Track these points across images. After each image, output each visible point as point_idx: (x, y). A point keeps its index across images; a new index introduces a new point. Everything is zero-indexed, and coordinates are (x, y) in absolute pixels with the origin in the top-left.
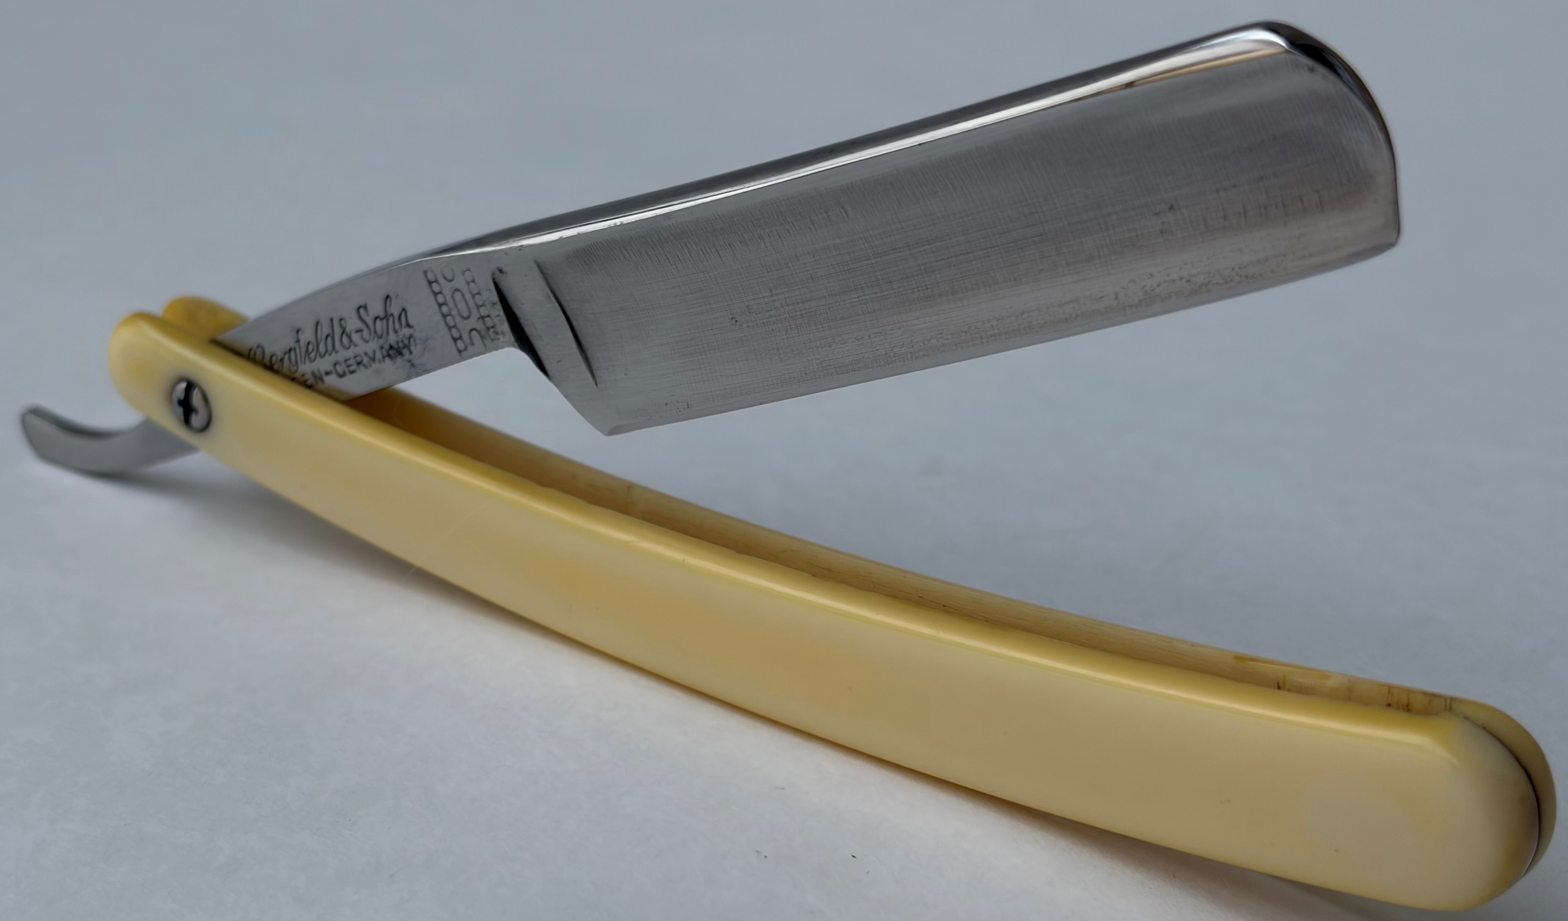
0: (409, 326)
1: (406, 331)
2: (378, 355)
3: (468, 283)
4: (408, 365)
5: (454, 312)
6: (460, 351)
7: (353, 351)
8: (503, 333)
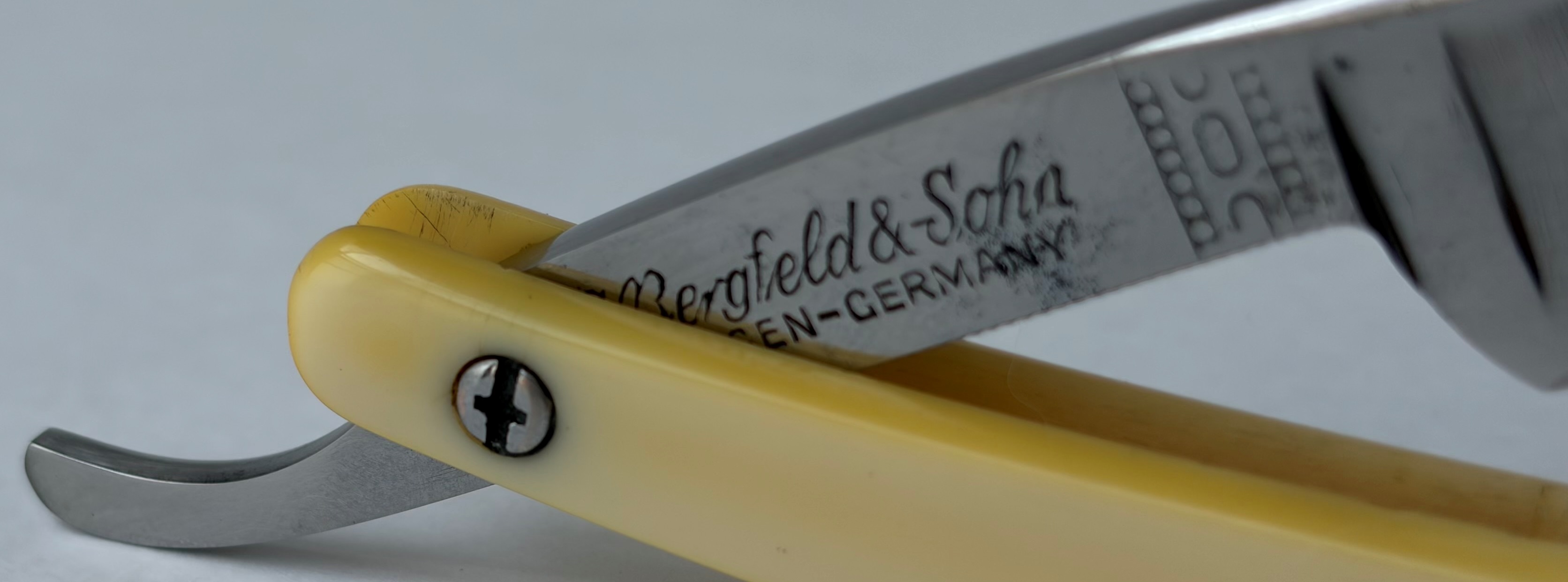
0: (1063, 201)
1: (1056, 214)
2: (972, 267)
3: (1245, 99)
4: (1051, 282)
5: (1198, 162)
6: (1198, 245)
7: (903, 263)
8: (1329, 199)
